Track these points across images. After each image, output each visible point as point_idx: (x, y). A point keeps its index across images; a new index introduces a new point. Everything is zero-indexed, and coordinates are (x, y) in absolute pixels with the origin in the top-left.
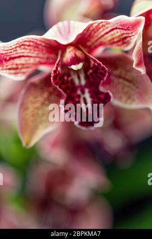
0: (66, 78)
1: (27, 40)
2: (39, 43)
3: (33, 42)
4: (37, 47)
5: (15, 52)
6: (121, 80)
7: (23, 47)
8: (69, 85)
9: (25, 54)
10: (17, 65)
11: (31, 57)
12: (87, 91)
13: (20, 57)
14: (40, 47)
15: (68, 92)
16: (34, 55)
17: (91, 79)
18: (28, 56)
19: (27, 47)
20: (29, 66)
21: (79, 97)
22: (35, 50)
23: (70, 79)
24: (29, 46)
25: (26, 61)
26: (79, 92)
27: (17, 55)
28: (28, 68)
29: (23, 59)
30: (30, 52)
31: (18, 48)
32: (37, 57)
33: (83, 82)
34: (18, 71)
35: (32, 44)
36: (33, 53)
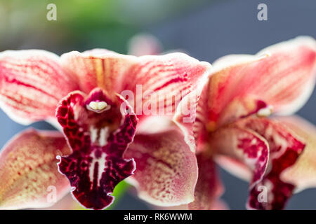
0: (81, 130)
1: (44, 60)
2: (61, 73)
3: (52, 68)
4: (57, 79)
5: (23, 74)
6: (160, 165)
7: (36, 70)
8: (82, 139)
9: (38, 85)
10: (22, 97)
11: (45, 93)
12: (104, 155)
13: (28, 86)
14: (61, 80)
15: (77, 148)
16: (49, 91)
17: (115, 141)
18: (40, 90)
19: (42, 73)
20: (38, 105)
21: (90, 160)
22: (52, 84)
23: (86, 134)
24: (46, 72)
25: (36, 96)
26: (93, 155)
27: (26, 81)
28: (36, 107)
29: (32, 90)
30: (45, 84)
31: (29, 69)
32: (52, 96)
33: (103, 142)
34: (20, 106)
35: (50, 70)
36: (49, 87)
